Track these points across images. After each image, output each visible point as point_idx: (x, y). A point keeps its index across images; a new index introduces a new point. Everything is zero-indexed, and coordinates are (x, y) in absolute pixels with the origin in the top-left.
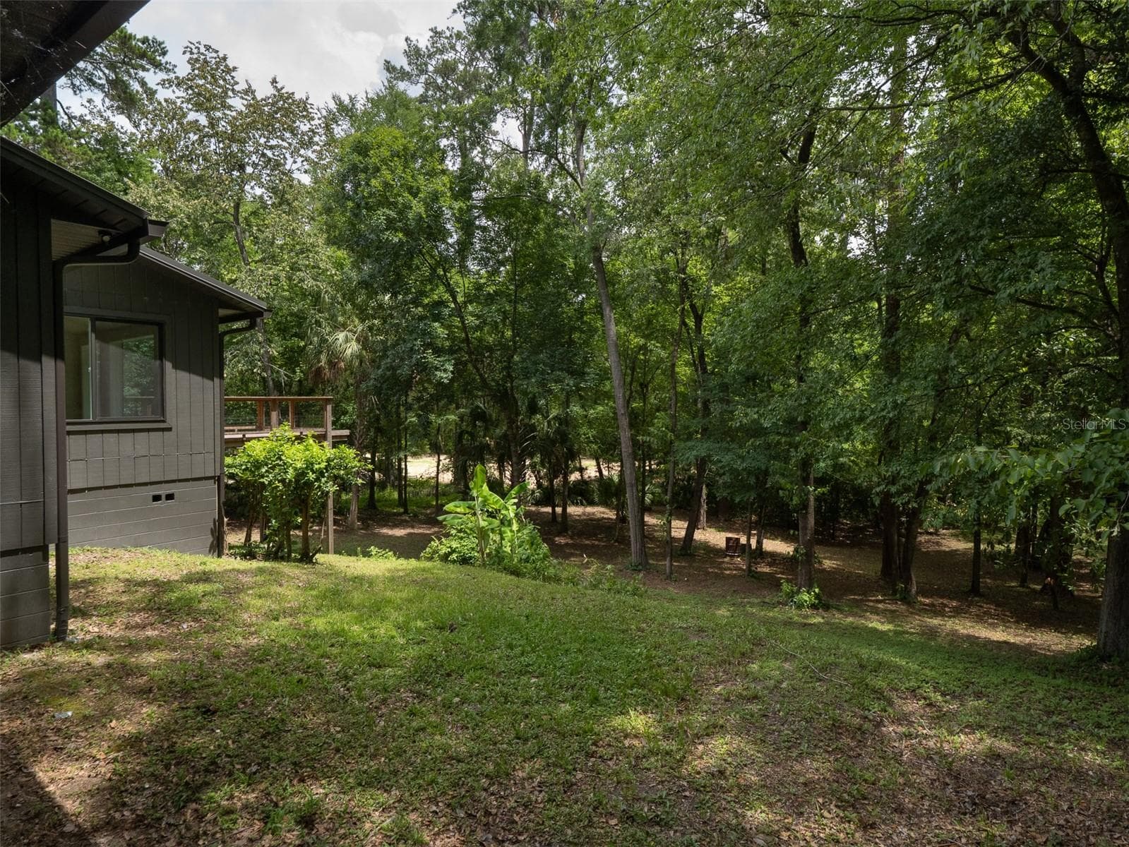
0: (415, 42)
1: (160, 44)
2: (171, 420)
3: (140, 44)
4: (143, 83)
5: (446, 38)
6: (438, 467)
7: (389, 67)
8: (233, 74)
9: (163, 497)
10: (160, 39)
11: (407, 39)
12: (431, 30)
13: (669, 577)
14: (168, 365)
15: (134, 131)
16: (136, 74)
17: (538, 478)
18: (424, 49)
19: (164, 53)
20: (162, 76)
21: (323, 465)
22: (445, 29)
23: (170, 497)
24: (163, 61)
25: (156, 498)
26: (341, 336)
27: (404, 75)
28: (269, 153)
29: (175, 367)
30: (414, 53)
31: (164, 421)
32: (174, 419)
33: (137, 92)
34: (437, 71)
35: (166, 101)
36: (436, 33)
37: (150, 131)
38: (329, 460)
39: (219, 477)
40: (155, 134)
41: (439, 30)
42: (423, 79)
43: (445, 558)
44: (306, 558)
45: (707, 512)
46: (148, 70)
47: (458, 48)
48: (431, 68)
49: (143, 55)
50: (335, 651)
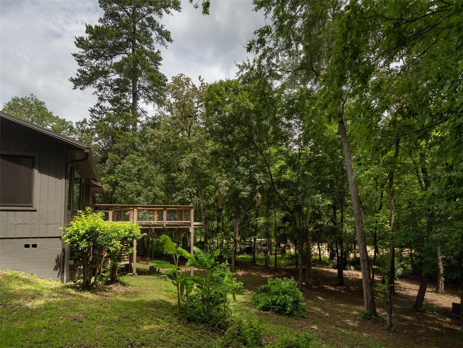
9: (31, 246)
14: (36, 171)
23: (35, 246)
25: (27, 246)
29: (40, 172)
31: (32, 207)
32: (38, 205)
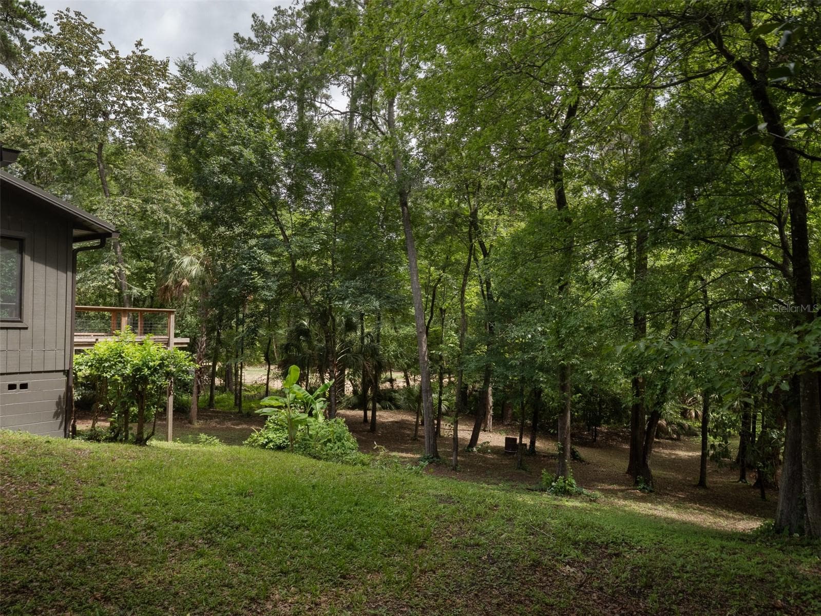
0: (260, 18)
1: (40, 8)
2: (27, 320)
3: (21, 6)
4: (23, 40)
5: (289, 16)
6: (268, 375)
7: (238, 38)
8: (99, 36)
9: (18, 387)
10: (40, 4)
11: (254, 16)
12: (275, 9)
13: (455, 469)
15: (12, 78)
16: (17, 31)
17: (354, 386)
18: (269, 24)
19: (43, 16)
20: (40, 34)
21: (157, 362)
22: (288, 8)
23: (24, 386)
24: (41, 22)
25: (12, 387)
26: (186, 260)
27: (252, 46)
28: (129, 103)
30: (260, 27)
31: (21, 322)
32: (30, 321)
33: (16, 45)
34: (280, 43)
35: (41, 54)
36: (280, 12)
37: (27, 79)
38: (162, 359)
39: (68, 371)
40: (31, 83)
41: (282, 8)
42: (268, 48)
43: (263, 446)
44: (140, 441)
45: (494, 417)
46: (28, 29)
47: (299, 24)
48: (274, 40)
49: (23, 16)
50: (147, 509)
